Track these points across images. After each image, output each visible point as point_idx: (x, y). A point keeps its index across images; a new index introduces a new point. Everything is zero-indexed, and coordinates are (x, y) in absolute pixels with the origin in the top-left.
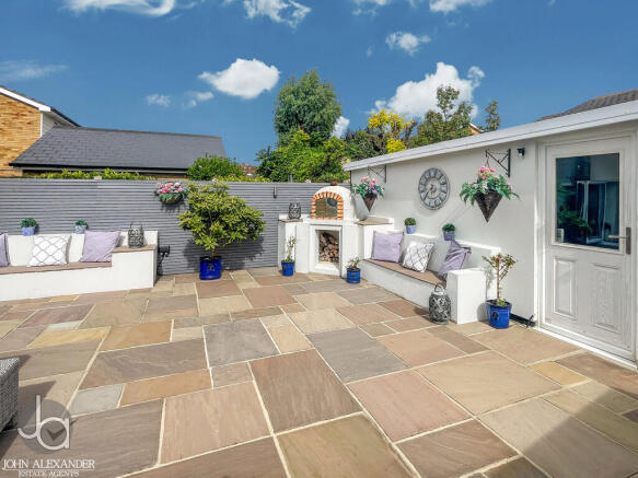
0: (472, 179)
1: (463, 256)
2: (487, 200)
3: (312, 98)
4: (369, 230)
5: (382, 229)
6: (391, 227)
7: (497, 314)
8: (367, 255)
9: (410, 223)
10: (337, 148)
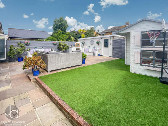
0: (97, 41)
1: (96, 50)
2: (98, 43)
3: (62, 23)
4: (84, 48)
5: (85, 48)
6: (87, 48)
7: (99, 55)
8: (84, 51)
9: (89, 47)
10: (69, 34)
